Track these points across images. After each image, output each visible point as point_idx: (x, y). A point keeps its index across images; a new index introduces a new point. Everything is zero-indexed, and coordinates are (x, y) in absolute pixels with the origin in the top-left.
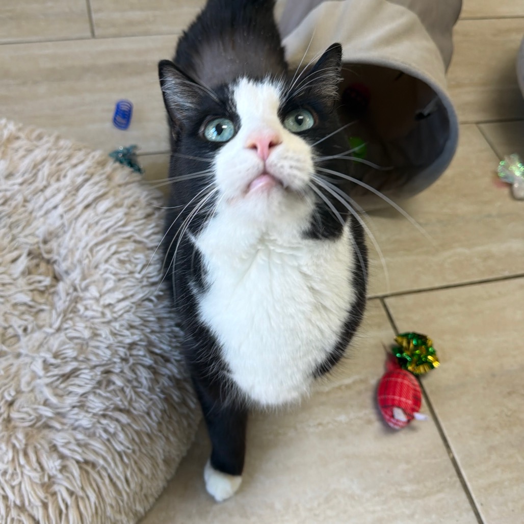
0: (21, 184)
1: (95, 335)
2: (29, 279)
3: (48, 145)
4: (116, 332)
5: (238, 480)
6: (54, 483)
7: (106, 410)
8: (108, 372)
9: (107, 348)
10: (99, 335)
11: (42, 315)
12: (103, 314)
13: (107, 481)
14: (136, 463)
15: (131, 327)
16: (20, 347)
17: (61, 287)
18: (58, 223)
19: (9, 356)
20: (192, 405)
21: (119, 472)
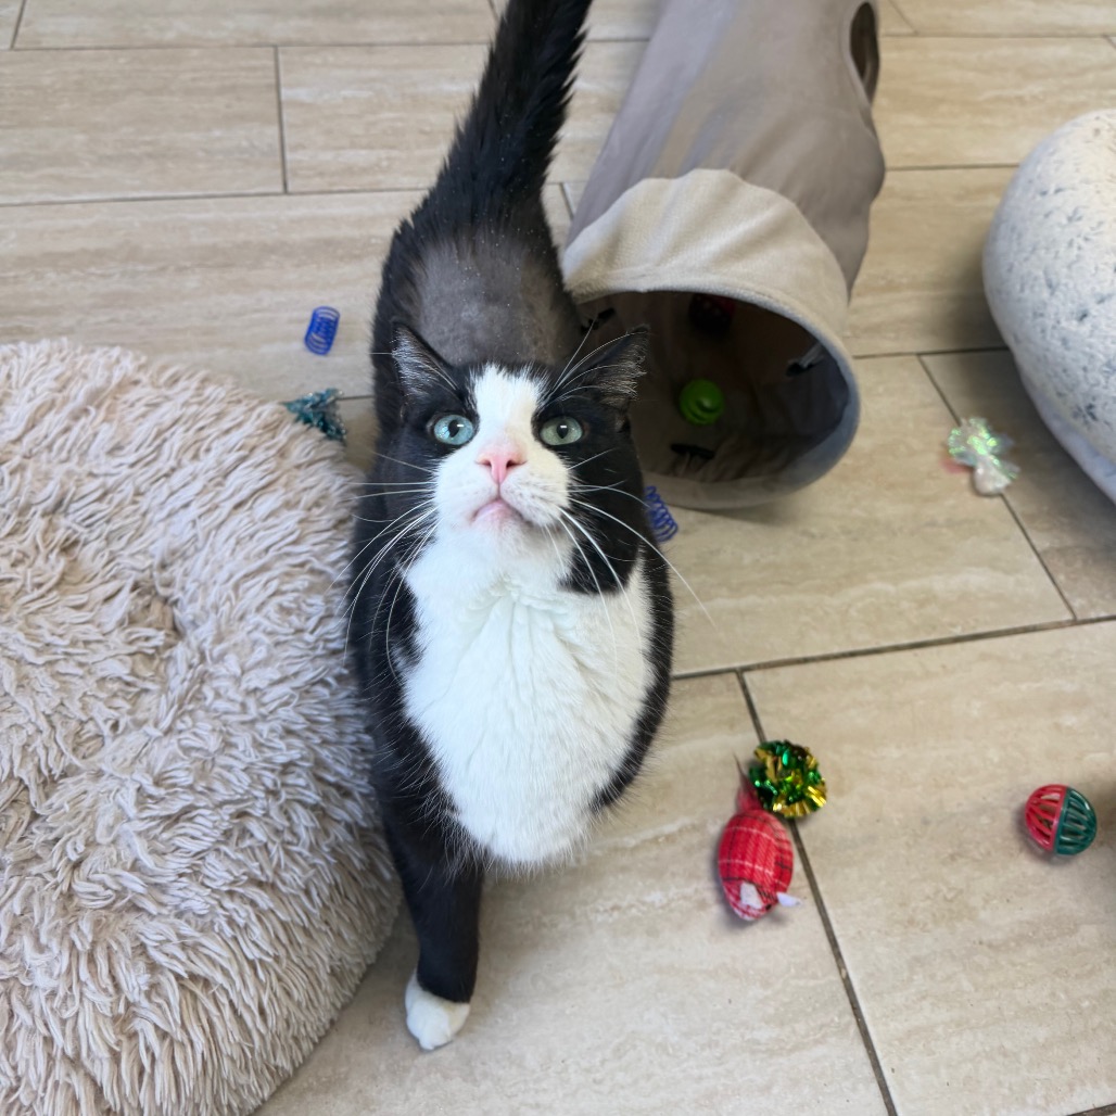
0: (132, 465)
1: (228, 744)
2: (130, 634)
3: (186, 395)
4: (262, 741)
5: (463, 1010)
6: (135, 1015)
7: (233, 883)
8: (242, 814)
9: (245, 770)
10: (235, 746)
11: (146, 700)
12: (243, 706)
13: (227, 1012)
14: (280, 979)
15: (289, 732)
16: (100, 761)
17: (180, 651)
18: (188, 534)
19: (83, 776)
20: (387, 875)
21: (249, 997)
